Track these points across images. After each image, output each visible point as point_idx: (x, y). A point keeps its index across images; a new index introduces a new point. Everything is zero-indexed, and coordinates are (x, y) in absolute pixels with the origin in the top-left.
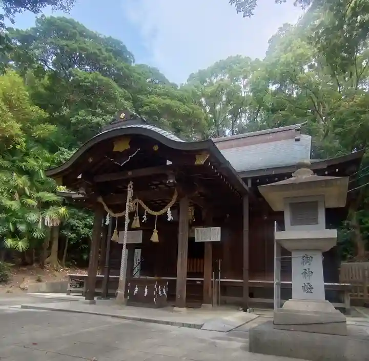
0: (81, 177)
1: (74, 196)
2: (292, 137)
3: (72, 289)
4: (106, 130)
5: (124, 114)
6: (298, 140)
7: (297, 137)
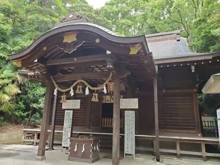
0: (37, 61)
1: (29, 74)
2: (175, 39)
3: (26, 140)
4: (57, 26)
5: (72, 15)
6: (178, 40)
7: (178, 39)
